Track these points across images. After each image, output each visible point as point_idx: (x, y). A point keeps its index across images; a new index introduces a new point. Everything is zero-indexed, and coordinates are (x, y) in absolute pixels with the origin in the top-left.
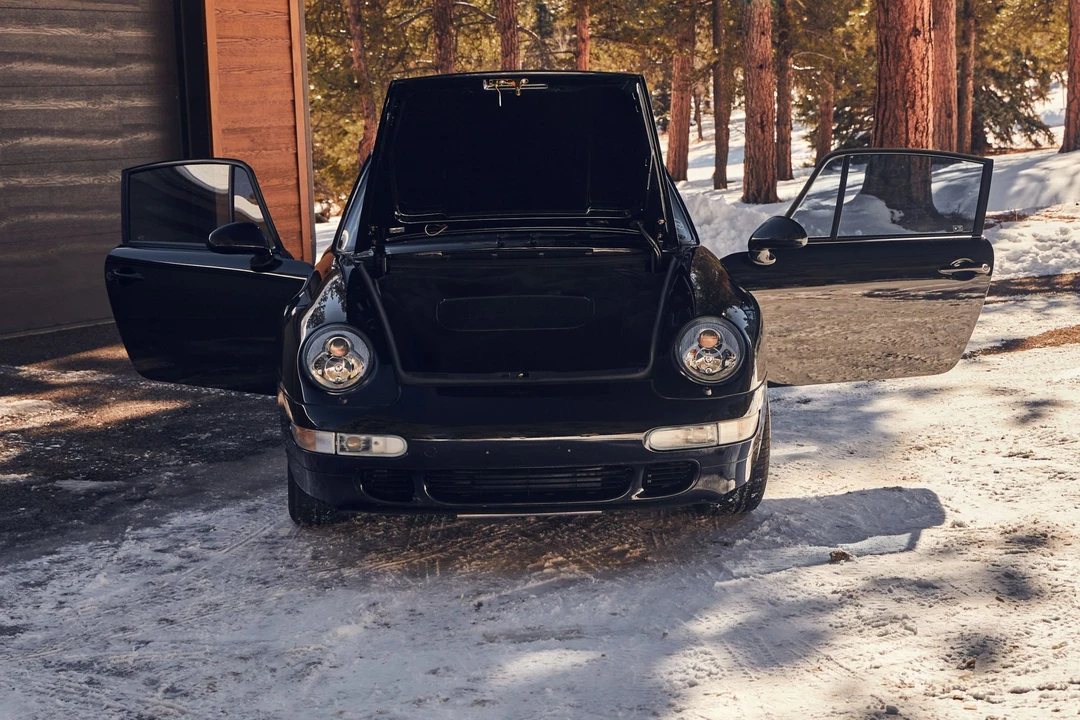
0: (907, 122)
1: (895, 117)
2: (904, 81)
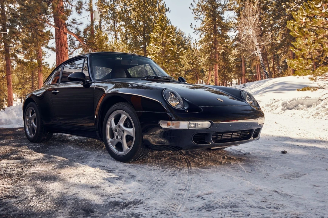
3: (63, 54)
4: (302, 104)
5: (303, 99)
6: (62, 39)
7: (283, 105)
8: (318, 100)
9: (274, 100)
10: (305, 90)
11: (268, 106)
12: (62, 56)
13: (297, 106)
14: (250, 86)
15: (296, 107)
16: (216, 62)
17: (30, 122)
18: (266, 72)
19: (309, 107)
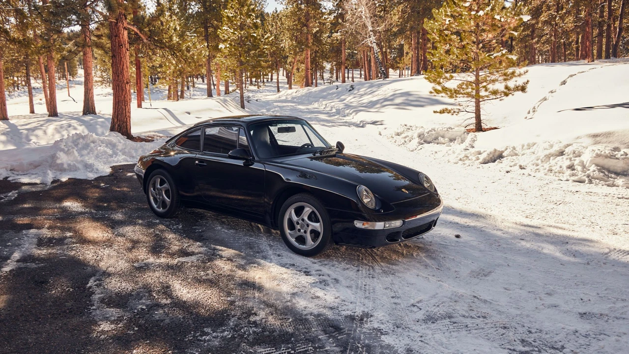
0: (126, 109)
1: (122, 108)
2: (125, 97)
3: (123, 59)
4: (443, 137)
5: (445, 131)
6: (122, 37)
7: (419, 136)
8: (463, 132)
9: (406, 125)
10: (444, 112)
11: (398, 134)
12: (121, 61)
13: (436, 138)
15: (435, 140)
16: (309, 47)
17: (159, 193)
18: (383, 69)
19: (452, 141)
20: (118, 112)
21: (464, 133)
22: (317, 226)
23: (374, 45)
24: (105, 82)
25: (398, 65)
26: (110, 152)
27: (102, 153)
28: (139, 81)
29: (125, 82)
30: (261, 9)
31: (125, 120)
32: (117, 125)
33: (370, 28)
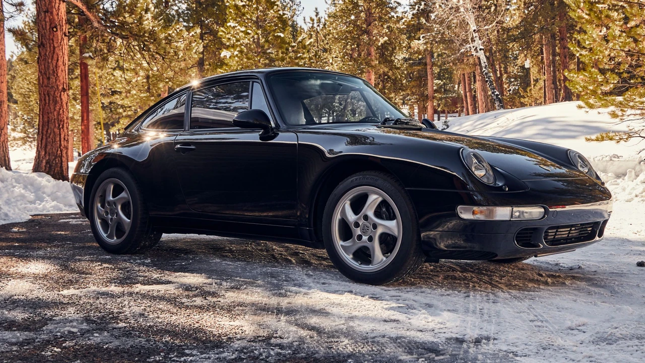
0: (60, 135)
1: (54, 132)
2: (59, 114)
3: (57, 49)
4: (605, 171)
5: (607, 161)
6: (55, 12)
8: (636, 162)
10: (603, 139)
12: (54, 53)
14: (460, 125)
16: (372, 66)
17: (111, 210)
18: (497, 93)
19: (620, 177)
20: (47, 139)
21: (640, 163)
22: (393, 226)
23: (481, 54)
24: (30, 140)
25: (522, 100)
26: (32, 196)
27: (16, 197)
28: (85, 115)
29: (60, 88)
30: (292, 17)
31: (59, 152)
32: (44, 161)
33: (473, 27)
